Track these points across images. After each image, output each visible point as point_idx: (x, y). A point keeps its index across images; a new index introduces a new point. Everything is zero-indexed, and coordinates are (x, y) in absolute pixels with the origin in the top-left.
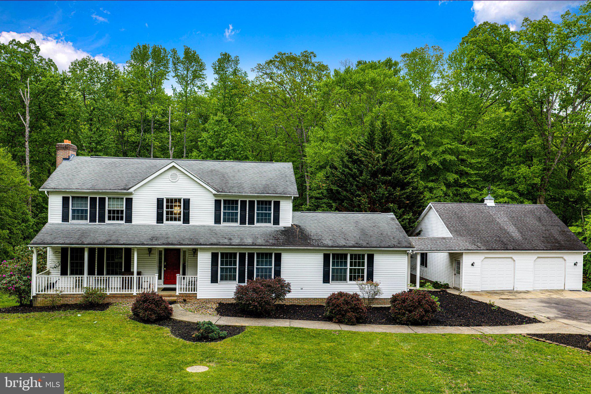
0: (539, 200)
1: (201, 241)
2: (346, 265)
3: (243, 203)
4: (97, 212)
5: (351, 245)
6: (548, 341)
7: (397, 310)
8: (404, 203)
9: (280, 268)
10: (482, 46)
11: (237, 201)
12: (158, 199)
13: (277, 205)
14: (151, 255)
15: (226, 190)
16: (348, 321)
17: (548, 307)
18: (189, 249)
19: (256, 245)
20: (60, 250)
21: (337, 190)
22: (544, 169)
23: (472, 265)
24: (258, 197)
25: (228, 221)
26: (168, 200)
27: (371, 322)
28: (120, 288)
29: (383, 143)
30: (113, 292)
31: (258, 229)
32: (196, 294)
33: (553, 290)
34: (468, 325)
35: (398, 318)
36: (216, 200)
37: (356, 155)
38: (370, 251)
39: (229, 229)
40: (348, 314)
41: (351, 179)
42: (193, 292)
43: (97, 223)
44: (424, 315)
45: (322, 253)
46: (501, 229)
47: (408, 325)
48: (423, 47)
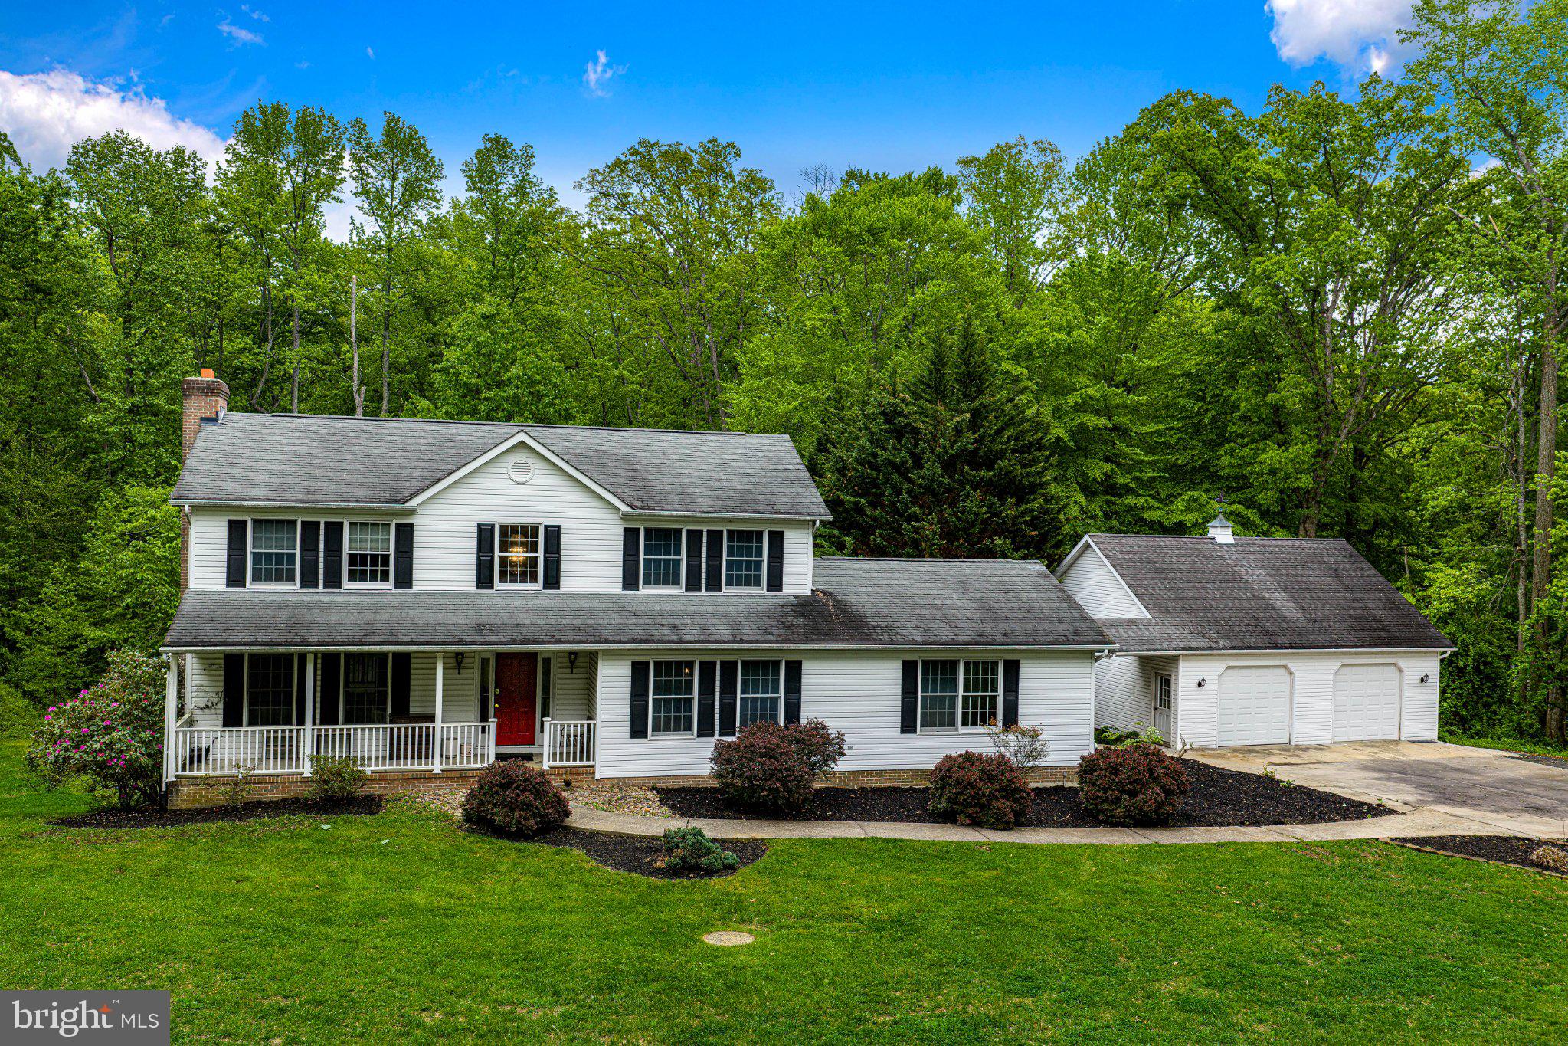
0: (1305, 528)
1: (606, 633)
2: (954, 689)
3: (695, 536)
4: (321, 560)
5: (967, 638)
6: (1442, 852)
7: (1098, 791)
8: (1024, 536)
9: (799, 699)
10: (1183, 152)
11: (679, 532)
12: (479, 526)
13: (777, 539)
14: (462, 671)
15: (651, 503)
16: (997, 819)
17: (1388, 779)
18: (557, 653)
19: (742, 641)
20: (222, 662)
21: (856, 504)
22: (1318, 454)
23: (1200, 685)
24: (731, 521)
25: (657, 583)
26: (504, 529)
27: (1041, 821)
28: (384, 758)
29: (966, 388)
30: (381, 768)
31: (734, 602)
32: (593, 766)
33: (1376, 741)
34: (1256, 823)
35: (1103, 811)
36: (625, 530)
37: (906, 417)
38: (1007, 652)
39: (663, 602)
40: (995, 804)
41: (895, 476)
42: (585, 763)
43: (321, 588)
44: (1163, 803)
45: (898, 658)
46: (1257, 598)
47: (1128, 826)
48: (1012, 141)
